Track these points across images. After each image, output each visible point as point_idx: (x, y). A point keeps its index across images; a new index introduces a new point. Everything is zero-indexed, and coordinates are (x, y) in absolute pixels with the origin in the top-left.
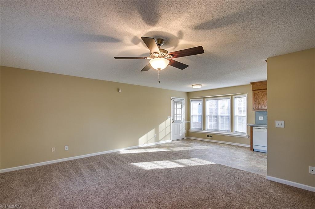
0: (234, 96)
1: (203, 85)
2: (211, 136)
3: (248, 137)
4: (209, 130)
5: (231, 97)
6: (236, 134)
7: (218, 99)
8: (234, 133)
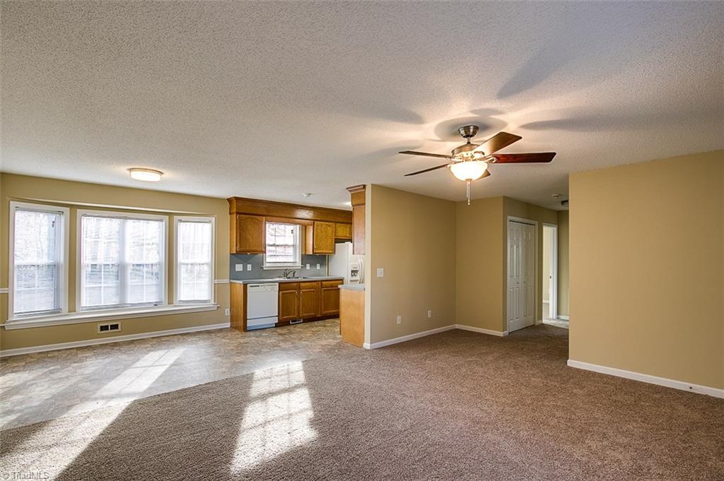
0: (175, 217)
1: (168, 175)
2: (115, 327)
3: (216, 309)
4: (91, 308)
5: (168, 217)
6: (180, 306)
7: (126, 218)
8: (175, 306)
